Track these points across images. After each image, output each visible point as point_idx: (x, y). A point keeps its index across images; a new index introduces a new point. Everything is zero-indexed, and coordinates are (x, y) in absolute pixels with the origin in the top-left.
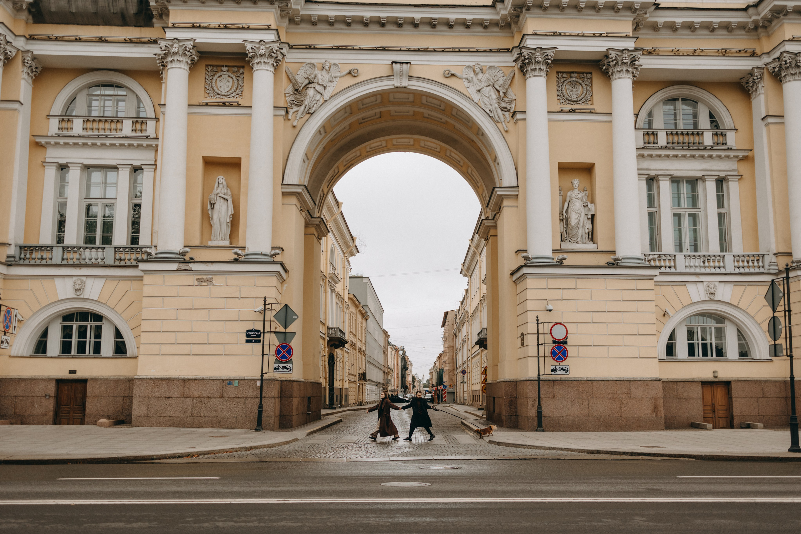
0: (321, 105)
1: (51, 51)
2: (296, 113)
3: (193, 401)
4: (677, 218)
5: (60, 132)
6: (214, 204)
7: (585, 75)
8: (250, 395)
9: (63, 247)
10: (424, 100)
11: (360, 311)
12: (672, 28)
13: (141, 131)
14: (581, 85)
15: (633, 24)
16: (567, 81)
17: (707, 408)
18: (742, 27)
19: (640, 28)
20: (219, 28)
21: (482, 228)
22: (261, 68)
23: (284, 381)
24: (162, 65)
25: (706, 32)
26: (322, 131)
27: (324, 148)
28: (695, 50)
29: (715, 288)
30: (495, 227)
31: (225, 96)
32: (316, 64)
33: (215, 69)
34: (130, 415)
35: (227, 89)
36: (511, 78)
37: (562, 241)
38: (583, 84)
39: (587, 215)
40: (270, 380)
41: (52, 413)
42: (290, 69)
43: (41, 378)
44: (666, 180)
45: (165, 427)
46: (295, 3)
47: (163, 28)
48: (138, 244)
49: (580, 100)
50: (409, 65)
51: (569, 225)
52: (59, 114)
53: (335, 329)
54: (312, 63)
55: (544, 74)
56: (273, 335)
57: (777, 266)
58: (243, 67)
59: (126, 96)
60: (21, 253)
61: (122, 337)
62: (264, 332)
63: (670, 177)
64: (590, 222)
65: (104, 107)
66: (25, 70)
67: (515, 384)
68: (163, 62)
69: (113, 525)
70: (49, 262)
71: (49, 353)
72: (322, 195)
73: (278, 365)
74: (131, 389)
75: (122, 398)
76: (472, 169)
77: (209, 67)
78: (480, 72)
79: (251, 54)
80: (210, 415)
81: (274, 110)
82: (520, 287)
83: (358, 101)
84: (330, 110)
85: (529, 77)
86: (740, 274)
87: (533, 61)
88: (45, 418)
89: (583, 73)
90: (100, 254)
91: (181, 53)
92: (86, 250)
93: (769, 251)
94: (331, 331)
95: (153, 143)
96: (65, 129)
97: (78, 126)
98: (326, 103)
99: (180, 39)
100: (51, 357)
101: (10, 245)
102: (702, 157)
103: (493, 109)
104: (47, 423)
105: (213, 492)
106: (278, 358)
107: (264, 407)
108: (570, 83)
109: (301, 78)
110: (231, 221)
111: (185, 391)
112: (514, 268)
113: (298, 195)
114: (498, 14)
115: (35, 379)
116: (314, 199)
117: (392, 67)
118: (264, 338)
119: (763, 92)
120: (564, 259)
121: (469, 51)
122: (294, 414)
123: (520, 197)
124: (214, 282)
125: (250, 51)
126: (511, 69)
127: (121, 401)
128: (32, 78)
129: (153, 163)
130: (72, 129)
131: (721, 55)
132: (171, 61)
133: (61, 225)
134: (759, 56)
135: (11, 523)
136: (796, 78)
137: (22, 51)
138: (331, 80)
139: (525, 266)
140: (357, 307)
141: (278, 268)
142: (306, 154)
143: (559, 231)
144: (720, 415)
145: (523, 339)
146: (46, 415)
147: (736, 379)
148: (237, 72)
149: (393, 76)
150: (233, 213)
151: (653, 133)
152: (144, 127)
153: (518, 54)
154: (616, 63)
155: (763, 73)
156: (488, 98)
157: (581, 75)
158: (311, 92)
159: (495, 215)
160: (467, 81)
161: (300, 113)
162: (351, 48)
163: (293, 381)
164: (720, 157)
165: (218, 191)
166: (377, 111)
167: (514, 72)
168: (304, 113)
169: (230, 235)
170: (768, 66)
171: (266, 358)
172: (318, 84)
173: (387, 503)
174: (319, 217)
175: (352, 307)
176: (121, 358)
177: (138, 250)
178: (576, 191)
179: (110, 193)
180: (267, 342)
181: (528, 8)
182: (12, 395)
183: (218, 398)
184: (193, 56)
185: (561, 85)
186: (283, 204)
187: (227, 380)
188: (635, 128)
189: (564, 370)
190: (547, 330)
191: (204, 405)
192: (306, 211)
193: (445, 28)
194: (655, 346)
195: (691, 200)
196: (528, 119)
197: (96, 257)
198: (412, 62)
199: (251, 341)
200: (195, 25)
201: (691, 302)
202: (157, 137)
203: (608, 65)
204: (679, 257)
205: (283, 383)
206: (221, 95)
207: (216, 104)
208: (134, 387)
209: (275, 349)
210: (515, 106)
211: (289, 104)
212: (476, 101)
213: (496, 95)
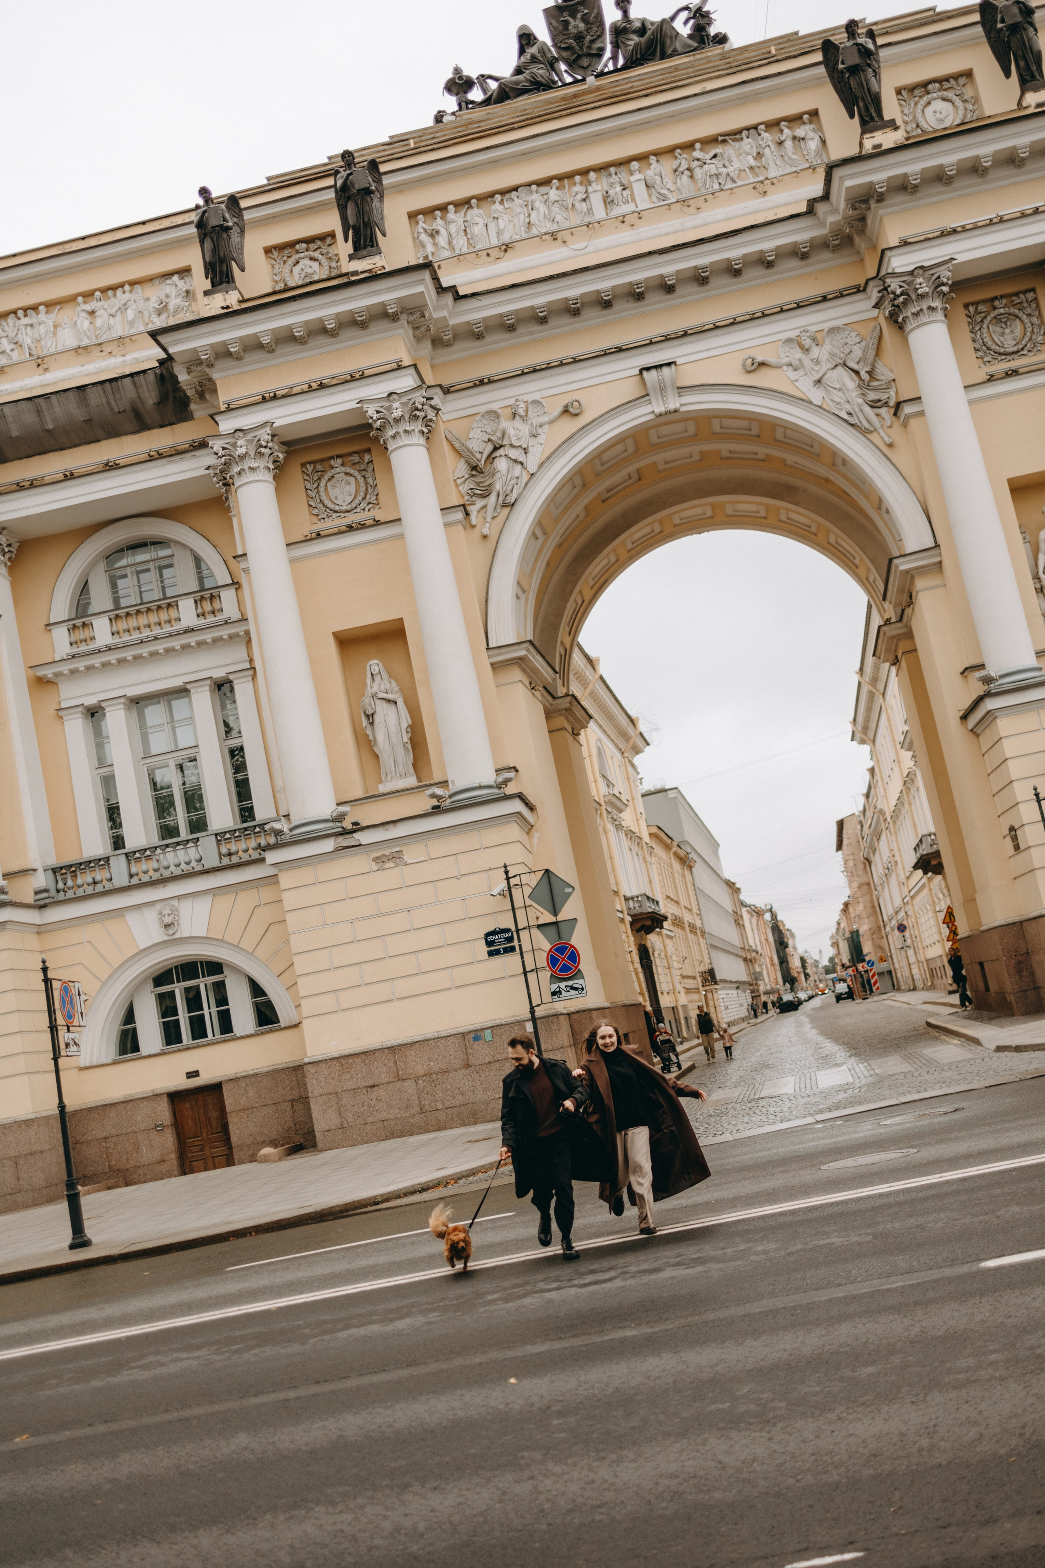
0: (526, 484)
1: (27, 508)
2: (482, 512)
3: (417, 1082)
5: (75, 650)
6: (372, 714)
7: (1022, 296)
9: (126, 854)
10: (716, 426)
11: (676, 855)
13: (213, 612)
14: (1017, 317)
16: (989, 318)
20: (311, 390)
21: (883, 640)
22: (401, 444)
23: (573, 1013)
24: (225, 485)
26: (539, 533)
27: (548, 564)
30: (909, 635)
31: (348, 511)
32: (499, 411)
33: (319, 467)
34: (311, 1132)
35: (349, 499)
36: (876, 341)
38: (1021, 314)
40: (548, 1017)
41: (173, 1156)
42: (454, 433)
43: (140, 1096)
45: (379, 1140)
46: (436, 308)
47: (212, 416)
48: (254, 819)
49: (1022, 349)
50: (673, 366)
52: (66, 619)
53: (637, 897)
54: (492, 411)
55: (940, 315)
56: (536, 932)
58: (368, 451)
59: (172, 556)
60: (57, 882)
61: (263, 994)
62: (518, 931)
65: (140, 587)
67: (1018, 928)
68: (225, 479)
69: (362, 1331)
70: (108, 886)
71: (145, 1049)
72: (563, 653)
73: (556, 985)
74: (301, 1084)
75: (289, 1105)
76: (836, 535)
77: (308, 466)
78: (814, 345)
79: (378, 423)
80: (454, 1103)
81: (443, 515)
82: (986, 740)
83: (592, 460)
84: (545, 489)
85: (912, 330)
87: (913, 296)
88: (164, 1167)
89: (1017, 294)
90: (192, 853)
91: (252, 453)
92: (167, 850)
94: (631, 902)
95: (240, 629)
96: (81, 641)
97: (102, 631)
98: (534, 479)
99: (245, 428)
100: (150, 1056)
101: (35, 870)
103: (854, 410)
104: (170, 1175)
105: (512, 1241)
106: (555, 972)
108: (995, 321)
109: (478, 445)
110: (411, 739)
111: (400, 1068)
112: (966, 704)
113: (520, 661)
114: (823, 224)
115: (131, 1101)
116: (550, 661)
117: (643, 379)
118: (519, 940)
121: (782, 311)
123: (946, 564)
124: (406, 858)
125: (375, 418)
126: (872, 324)
127: (288, 1109)
128: (6, 565)
129: (247, 665)
130: (94, 638)
132: (239, 473)
133: (113, 813)
135: (182, 1359)
138: (535, 432)
139: (988, 695)
140: (668, 847)
141: (517, 806)
142: (518, 583)
143: (1038, 612)
145: (1015, 839)
146: (165, 1161)
148: (359, 462)
149: (648, 395)
150: (410, 722)
152: (217, 605)
153: (879, 292)
156: (840, 389)
157: (1013, 298)
158: (501, 464)
159: (903, 611)
160: (791, 368)
161: (490, 509)
162: (556, 363)
163: (592, 1010)
165: (375, 688)
166: (632, 468)
167: (879, 329)
168: (499, 507)
169: (415, 765)
171: (532, 977)
172: (512, 446)
173: (849, 1199)
174: (567, 695)
175: (659, 850)
176: (271, 1031)
177: (258, 829)
179: (185, 739)
180: (526, 947)
181: (881, 198)
182: (99, 1137)
183: (462, 1068)
184: (276, 454)
185: (978, 328)
186: (498, 686)
187: (470, 1032)
191: (438, 1087)
192: (542, 690)
193: (727, 279)
196: (927, 411)
197: (187, 860)
198: (678, 360)
199: (497, 952)
200: (267, 395)
202: (244, 617)
205: (574, 1016)
206: (341, 511)
207: (336, 530)
208: (308, 1080)
209: (545, 955)
210: (897, 393)
211: (467, 498)
212: (818, 401)
213: (854, 381)
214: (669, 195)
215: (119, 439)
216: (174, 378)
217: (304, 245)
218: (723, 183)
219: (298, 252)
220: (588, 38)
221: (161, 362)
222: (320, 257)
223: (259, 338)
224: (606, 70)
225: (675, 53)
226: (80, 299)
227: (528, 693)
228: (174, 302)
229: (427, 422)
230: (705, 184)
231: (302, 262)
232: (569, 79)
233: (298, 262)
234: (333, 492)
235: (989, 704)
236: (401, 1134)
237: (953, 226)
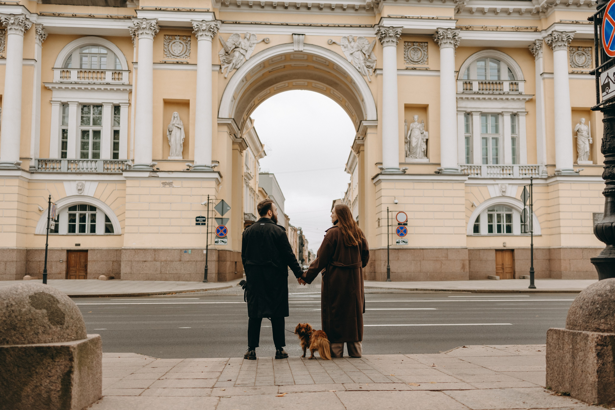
0: (244, 63)
1: (55, 23)
2: (226, 69)
3: (161, 263)
4: (485, 140)
5: (62, 80)
6: (171, 131)
7: (423, 44)
8: (199, 259)
9: (66, 160)
10: (314, 59)
12: (482, 12)
13: (118, 79)
14: (420, 50)
15: (455, 10)
16: (411, 48)
17: (498, 266)
18: (529, 12)
20: (174, 11)
22: (203, 38)
23: (220, 250)
24: (134, 35)
25: (505, 15)
26: (244, 80)
27: (245, 90)
28: (497, 27)
29: (506, 188)
31: (178, 56)
32: (240, 35)
33: (170, 38)
34: (119, 273)
35: (179, 52)
36: (373, 45)
37: (406, 156)
38: (421, 50)
39: (423, 139)
40: (212, 249)
41: (64, 272)
42: (222, 38)
43: (56, 249)
44: (478, 115)
45: (143, 280)
47: (135, 10)
48: (118, 158)
49: (419, 61)
50: (304, 36)
51: (411, 146)
52: (61, 67)
53: (249, 214)
54: (237, 34)
55: (395, 44)
56: (214, 220)
57: (547, 173)
58: (190, 36)
59: (107, 54)
60: (39, 165)
61: (110, 221)
62: (208, 218)
63: (480, 113)
64: (425, 144)
65: (91, 62)
66: (38, 37)
67: (374, 252)
68: (135, 33)
70: (59, 171)
71: (61, 232)
72: (243, 121)
73: (217, 239)
74: (119, 256)
75: (112, 262)
76: (348, 103)
77: (167, 36)
78: (353, 41)
79: (196, 29)
80: (173, 272)
81: (212, 67)
82: (378, 188)
83: (269, 60)
84: (250, 66)
85: (385, 46)
86: (523, 179)
87: (388, 36)
88: (60, 276)
89: (422, 43)
90: (93, 165)
91: (148, 28)
92: (84, 162)
93: (542, 164)
94: (246, 216)
95: (128, 88)
96: (65, 77)
97: (74, 76)
98: (247, 62)
99: (147, 18)
100: (62, 235)
101: (31, 159)
102: (502, 99)
103: (361, 67)
104: (62, 278)
106: (218, 235)
107: (209, 267)
108: (413, 49)
109: (230, 44)
110: (183, 143)
111: (156, 257)
112: (374, 175)
113: (228, 125)
115: (52, 250)
116: (238, 125)
117: (293, 37)
118: (208, 222)
119: (542, 56)
120: (406, 169)
121: (345, 26)
122: (227, 272)
123: (378, 127)
124: (174, 185)
125: (195, 27)
126: (374, 39)
127: (111, 264)
128: (42, 42)
129: (127, 102)
130: (70, 78)
131: (515, 30)
132: (141, 34)
133: (64, 144)
134: (540, 32)
136: (562, 49)
137: (35, 24)
138: (251, 45)
139: (381, 174)
141: (216, 175)
142: (234, 97)
143: (404, 150)
144: (507, 271)
145: (379, 222)
146: (61, 274)
147: (518, 248)
148: (185, 40)
149: (293, 43)
150: (184, 137)
151: (469, 83)
152: (120, 76)
153: (378, 30)
154: (443, 38)
155: (542, 44)
156: (358, 59)
157: (421, 44)
158: (237, 54)
159: (364, 137)
160: (343, 47)
161: (229, 68)
162: (264, 23)
163: (226, 251)
164: (513, 99)
165: (174, 122)
166: (282, 65)
167: (375, 42)
168: (232, 68)
169: (183, 152)
170: (545, 39)
171: (209, 235)
172: (242, 48)
174: (241, 137)
175: (261, 197)
176: (110, 235)
177: (118, 162)
178: (416, 123)
180: (210, 224)
181: (384, 0)
182: (37, 261)
183: (178, 261)
184: (156, 30)
185: (407, 50)
186: (218, 131)
187: (184, 249)
188: (457, 79)
189: (405, 242)
190: (394, 216)
191: (168, 266)
192: (233, 135)
193: (329, 10)
194: (464, 227)
195: (494, 128)
196: (384, 75)
197: (91, 167)
198: (306, 34)
199: (199, 224)
200: (157, 8)
201: (490, 198)
202: (130, 84)
203: (439, 38)
204: (484, 167)
205: (220, 252)
206: (175, 56)
207: (172, 62)
208: (122, 255)
209: (216, 229)
210: (376, 65)
211: (222, 62)
212: (350, 61)
213: (363, 57)
215: (97, 7)
227: (228, 136)
229: (214, 33)
234: (174, 48)
235: (380, 177)
236: (152, 280)
237: (406, 16)
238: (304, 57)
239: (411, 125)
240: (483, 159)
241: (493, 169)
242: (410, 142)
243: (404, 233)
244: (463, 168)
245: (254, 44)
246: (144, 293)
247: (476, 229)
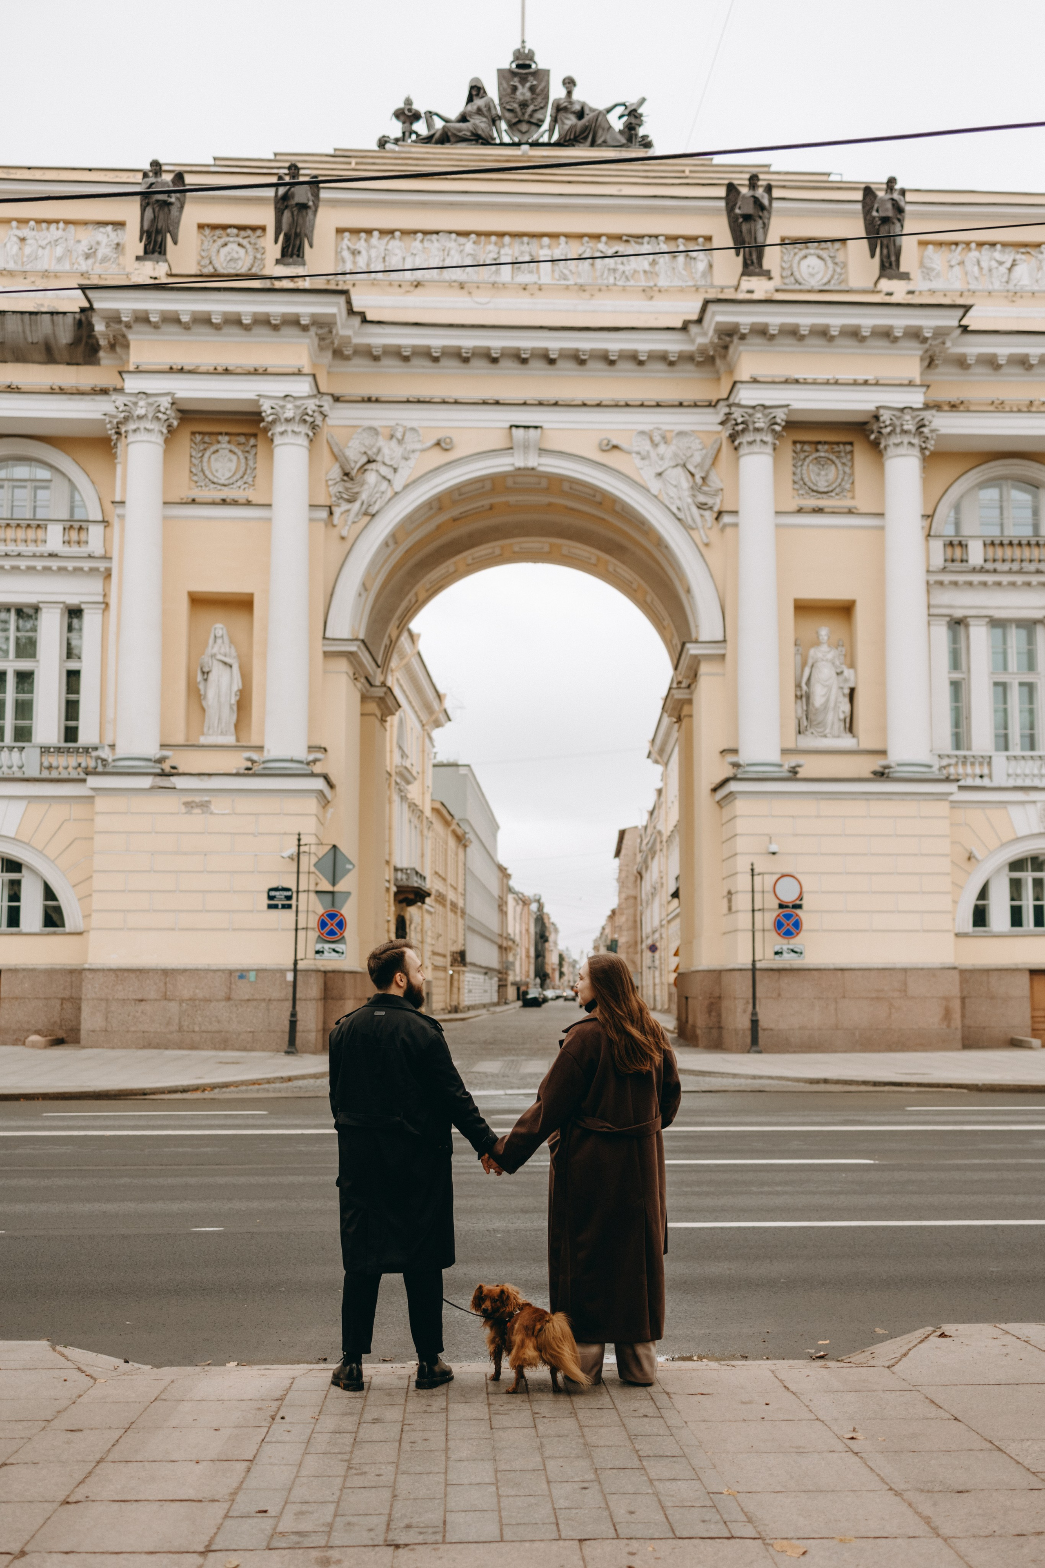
0: (390, 500)
2: (347, 514)
4: (1000, 689)
6: (208, 673)
7: (841, 446)
8: (276, 995)
10: (566, 486)
11: (454, 833)
12: (992, 365)
13: (79, 543)
14: (833, 462)
15: (922, 359)
16: (811, 458)
17: (1038, 1014)
19: (937, 366)
20: (214, 371)
22: (286, 441)
23: (330, 972)
24: (116, 433)
26: (391, 542)
27: (393, 567)
28: (1031, 402)
30: (690, 701)
31: (224, 485)
32: (379, 429)
33: (207, 439)
34: (77, 1030)
35: (228, 475)
36: (715, 452)
37: (800, 732)
38: (837, 461)
39: (842, 688)
40: (308, 970)
42: (335, 438)
44: (982, 625)
45: (136, 1048)
46: (344, 328)
47: (120, 371)
48: (77, 741)
49: (832, 491)
50: (539, 430)
51: (811, 707)
53: (407, 870)
54: (373, 428)
55: (769, 449)
56: (313, 896)
58: (255, 435)
59: (50, 481)
61: (55, 899)
62: (298, 892)
63: (988, 619)
64: (847, 700)
65: (13, 502)
67: (717, 975)
68: (120, 430)
72: (390, 646)
73: (321, 945)
74: (76, 987)
75: (59, 1002)
76: (652, 597)
77: (197, 436)
78: (663, 442)
79: (270, 417)
80: (210, 1028)
81: (310, 510)
82: (727, 812)
83: (452, 491)
84: (404, 508)
85: (744, 455)
87: (751, 427)
89: (838, 443)
90: (15, 759)
91: (150, 416)
94: (399, 875)
95: (102, 565)
98: (397, 497)
99: (148, 392)
103: (683, 507)
106: (322, 934)
107: (300, 1016)
108: (815, 461)
109: (354, 454)
110: (238, 702)
111: (168, 989)
112: (718, 779)
113: (350, 655)
114: (692, 341)
116: (374, 655)
117: (511, 434)
118: (297, 900)
120: (800, 766)
121: (642, 405)
123: (728, 658)
124: (213, 808)
125: (268, 412)
126: (715, 437)
127: (57, 1005)
129: (100, 599)
132: (135, 431)
138: (406, 456)
139: (735, 778)
140: (447, 824)
141: (319, 784)
142: (363, 582)
143: (794, 715)
145: (730, 901)
148: (244, 444)
149: (511, 448)
150: (241, 687)
151: (960, 544)
152: (83, 536)
153: (726, 414)
154: (892, 431)
156: (676, 486)
157: (835, 446)
158: (371, 478)
159: (691, 682)
160: (639, 457)
161: (353, 514)
162: (439, 401)
163: (345, 972)
165: (215, 650)
166: (485, 502)
167: (719, 442)
168: (361, 514)
169: (236, 726)
171: (301, 934)
172: (384, 464)
174: (383, 685)
175: (438, 826)
176: (55, 934)
177: (78, 751)
178: (824, 648)
180: (302, 907)
181: (743, 337)
183: (222, 1000)
184: (171, 420)
185: (800, 463)
186: (325, 672)
187: (237, 970)
188: (929, 535)
189: (796, 952)
190: (769, 886)
191: (199, 1012)
192: (363, 680)
193: (602, 365)
194: (949, 912)
195: (1025, 658)
196: (741, 526)
197: (9, 764)
198: (545, 426)
199: (275, 907)
200: (174, 367)
201: (1013, 837)
202: (108, 556)
203: (880, 432)
204: (999, 759)
205: (329, 975)
206: (218, 484)
207: (210, 500)
208: (84, 984)
209: (317, 918)
210: (722, 501)
211: (334, 499)
212: (655, 491)
213: (688, 482)
214: (570, 277)
215: (25, 365)
216: (91, 326)
217: (235, 231)
218: (618, 278)
219: (228, 235)
220: (531, 108)
221: (83, 310)
222: (248, 246)
223: (178, 315)
224: (541, 141)
225: (605, 144)
226: (14, 224)
227: (351, 684)
228: (102, 251)
229: (314, 426)
230: (602, 275)
231: (230, 246)
232: (506, 139)
233: (226, 244)
234: (215, 465)
235: (733, 786)
236: (158, 1047)
237: (797, 376)
238: (539, 484)
239: (812, 652)
240: (997, 736)
241: (1022, 762)
242: (808, 698)
243: (793, 929)
244: (945, 762)
245: (413, 451)
246: (131, 1090)
247: (980, 917)
